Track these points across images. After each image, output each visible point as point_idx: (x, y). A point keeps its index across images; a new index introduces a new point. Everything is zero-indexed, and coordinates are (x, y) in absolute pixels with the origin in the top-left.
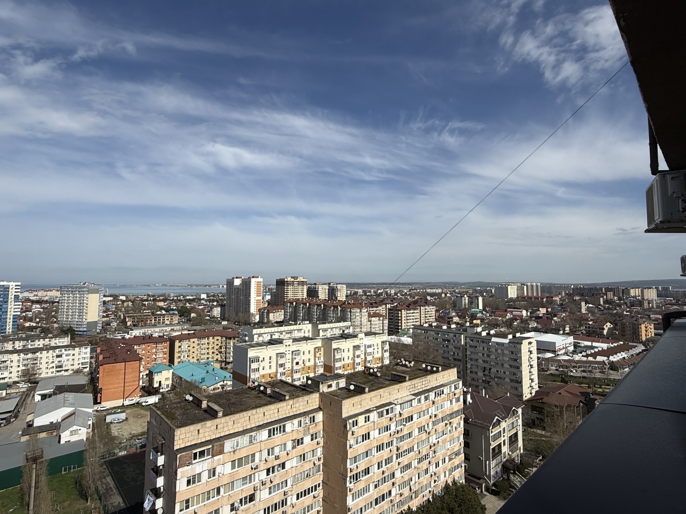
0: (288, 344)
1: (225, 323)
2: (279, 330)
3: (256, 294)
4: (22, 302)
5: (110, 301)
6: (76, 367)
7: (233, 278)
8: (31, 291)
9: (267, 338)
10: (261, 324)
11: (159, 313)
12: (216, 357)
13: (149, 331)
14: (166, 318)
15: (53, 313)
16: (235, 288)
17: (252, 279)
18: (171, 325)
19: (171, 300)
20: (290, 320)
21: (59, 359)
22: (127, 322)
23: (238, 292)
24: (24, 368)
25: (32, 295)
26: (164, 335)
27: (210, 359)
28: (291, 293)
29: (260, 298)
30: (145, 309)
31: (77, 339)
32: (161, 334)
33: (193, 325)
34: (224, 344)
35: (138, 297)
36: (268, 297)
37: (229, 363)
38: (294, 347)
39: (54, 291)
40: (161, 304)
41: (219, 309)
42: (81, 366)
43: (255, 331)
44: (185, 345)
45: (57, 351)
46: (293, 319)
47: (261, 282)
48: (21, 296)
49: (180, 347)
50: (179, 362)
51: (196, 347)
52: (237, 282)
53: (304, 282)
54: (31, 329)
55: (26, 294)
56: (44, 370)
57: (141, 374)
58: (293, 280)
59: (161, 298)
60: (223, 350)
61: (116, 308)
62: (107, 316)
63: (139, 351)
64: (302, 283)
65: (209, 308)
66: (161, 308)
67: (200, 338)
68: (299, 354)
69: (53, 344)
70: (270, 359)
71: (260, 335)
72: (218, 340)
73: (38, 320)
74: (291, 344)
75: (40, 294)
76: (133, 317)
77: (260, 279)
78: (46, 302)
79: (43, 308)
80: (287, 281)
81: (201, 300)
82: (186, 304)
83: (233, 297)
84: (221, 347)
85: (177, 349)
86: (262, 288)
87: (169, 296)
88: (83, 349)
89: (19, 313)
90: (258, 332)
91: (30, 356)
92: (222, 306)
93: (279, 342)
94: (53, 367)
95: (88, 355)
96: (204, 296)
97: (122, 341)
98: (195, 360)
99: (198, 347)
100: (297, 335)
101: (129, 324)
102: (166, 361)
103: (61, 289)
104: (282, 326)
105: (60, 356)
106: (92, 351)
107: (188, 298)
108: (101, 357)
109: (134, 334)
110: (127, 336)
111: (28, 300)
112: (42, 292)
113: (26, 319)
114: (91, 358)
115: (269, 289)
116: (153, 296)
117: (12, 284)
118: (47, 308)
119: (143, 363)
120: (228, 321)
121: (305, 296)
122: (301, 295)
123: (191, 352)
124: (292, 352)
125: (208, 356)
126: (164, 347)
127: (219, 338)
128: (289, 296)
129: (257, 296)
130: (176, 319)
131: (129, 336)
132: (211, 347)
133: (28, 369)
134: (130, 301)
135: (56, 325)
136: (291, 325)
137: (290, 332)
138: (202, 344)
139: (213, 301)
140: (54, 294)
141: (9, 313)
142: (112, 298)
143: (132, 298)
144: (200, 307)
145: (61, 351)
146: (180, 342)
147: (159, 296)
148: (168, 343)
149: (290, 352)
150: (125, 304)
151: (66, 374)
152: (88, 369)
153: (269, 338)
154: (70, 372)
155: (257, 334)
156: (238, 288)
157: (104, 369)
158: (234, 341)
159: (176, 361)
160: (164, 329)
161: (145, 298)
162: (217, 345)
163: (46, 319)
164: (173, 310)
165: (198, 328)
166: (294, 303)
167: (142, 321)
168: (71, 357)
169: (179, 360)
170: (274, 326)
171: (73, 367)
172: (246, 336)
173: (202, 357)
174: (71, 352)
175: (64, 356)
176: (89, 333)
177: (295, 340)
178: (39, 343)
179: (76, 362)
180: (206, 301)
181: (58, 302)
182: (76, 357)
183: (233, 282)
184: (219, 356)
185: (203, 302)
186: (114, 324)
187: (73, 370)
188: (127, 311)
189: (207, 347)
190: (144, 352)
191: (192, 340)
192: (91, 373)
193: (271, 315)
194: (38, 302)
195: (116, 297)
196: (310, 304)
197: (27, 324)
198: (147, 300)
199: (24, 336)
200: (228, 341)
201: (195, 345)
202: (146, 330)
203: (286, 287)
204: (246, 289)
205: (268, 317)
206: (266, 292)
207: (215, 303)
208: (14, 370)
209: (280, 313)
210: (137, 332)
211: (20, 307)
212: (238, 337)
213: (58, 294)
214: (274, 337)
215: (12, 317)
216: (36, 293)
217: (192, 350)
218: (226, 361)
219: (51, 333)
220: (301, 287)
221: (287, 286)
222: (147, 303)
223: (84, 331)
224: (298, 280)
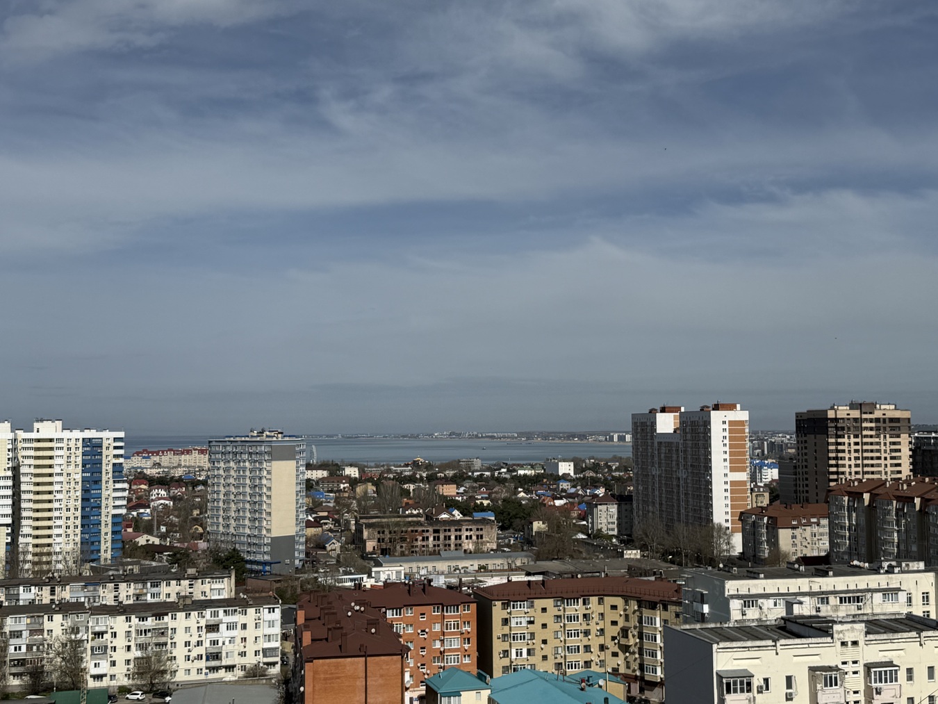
0: (849, 638)
1: (632, 554)
2: (816, 589)
3: (727, 464)
4: (130, 482)
5: (323, 479)
6: (250, 660)
7: (653, 412)
8: (146, 453)
9: (774, 612)
10: (750, 564)
11: (444, 516)
12: (612, 663)
13: (423, 569)
14: (465, 534)
15: (196, 512)
16: (660, 443)
17: (713, 413)
18: (478, 553)
19: (476, 480)
20: (853, 552)
21: (213, 636)
22: (364, 542)
23: (669, 458)
24: (139, 654)
25: (149, 463)
26: (461, 584)
27: (594, 668)
28: (853, 462)
29: (743, 476)
30: (407, 506)
31: (252, 583)
32: (454, 581)
33: (538, 557)
34: (634, 621)
35: (389, 471)
36: (772, 474)
37: (652, 685)
38: (874, 651)
39: (195, 454)
40: (449, 490)
41: (614, 509)
42: (261, 658)
43: (732, 587)
44: (519, 616)
45: (208, 613)
46: (863, 550)
47: (742, 423)
48: (127, 465)
49: (506, 622)
50: (506, 669)
51: (553, 626)
52: (666, 424)
53: (898, 420)
54: (151, 551)
55: (137, 462)
56: (181, 663)
57: (408, 695)
58: (855, 414)
59: (450, 473)
60: (632, 641)
61: (337, 500)
62: (317, 523)
63: (400, 628)
64: (893, 426)
65: (584, 507)
66: (450, 504)
67: (563, 598)
68: (893, 678)
69: (198, 596)
70: (789, 685)
71: (749, 600)
72: (614, 607)
73: (163, 529)
74: (861, 639)
75: (167, 460)
76: (380, 528)
77: (741, 415)
78: (179, 482)
79: (173, 498)
80: (836, 420)
81: (558, 478)
82: (516, 493)
83: (655, 471)
84: (625, 632)
85: (497, 630)
86: (748, 444)
87: (469, 468)
88: (265, 614)
89: (124, 511)
90: (744, 592)
91: (150, 622)
92: (623, 500)
93: (818, 628)
94: (200, 657)
95: (277, 630)
96: (565, 468)
97: (356, 594)
98: (549, 667)
99: (557, 626)
100: (879, 606)
101: (370, 546)
102: (469, 662)
103: (209, 446)
104: (824, 574)
105: (213, 628)
106: (287, 618)
107: (521, 472)
108: (307, 638)
109: (383, 577)
110: (368, 583)
111: (140, 477)
112: (170, 455)
113: (141, 526)
114: (285, 637)
115: (772, 445)
116: (428, 467)
117: (108, 436)
118: (181, 499)
119: (411, 662)
120: (643, 548)
121: (906, 470)
122: (889, 469)
123: (538, 641)
124: (868, 667)
125: (588, 657)
126: (463, 619)
127: (619, 601)
128: (847, 470)
129: (732, 470)
130: (491, 538)
131: (372, 581)
132: (594, 628)
133: (148, 658)
134: (370, 480)
135: (202, 545)
136: (857, 571)
137: (856, 597)
138: (570, 619)
139: (595, 483)
140: (197, 460)
141: (103, 511)
142: (325, 474)
143: (374, 472)
144: (558, 503)
145: (216, 614)
146: (506, 605)
147: (443, 467)
148: (474, 606)
149: (860, 668)
150: (359, 489)
151: (229, 677)
152: (278, 667)
153: (781, 612)
154: (239, 673)
155: (738, 597)
156: (669, 444)
157: (315, 673)
158: (666, 615)
159: (498, 663)
160: (461, 564)
161: (408, 472)
162: (614, 623)
163: (182, 528)
164: (482, 509)
165: (553, 566)
166: (866, 496)
167: (403, 540)
168: (238, 633)
169: (506, 662)
170: (796, 574)
171: (244, 661)
172: (703, 602)
173: (572, 657)
174: (238, 618)
175: (223, 627)
176: (276, 569)
177: (877, 626)
178: (169, 591)
179: (251, 648)
180: (574, 482)
181: (204, 483)
182: (250, 633)
183: (654, 424)
184: (620, 660)
185: (564, 485)
186: (335, 546)
187: (243, 668)
188: (364, 511)
189: (584, 627)
190: (410, 630)
191: (539, 603)
192: (286, 682)
193: (784, 535)
194: (163, 482)
195: (334, 469)
196: (925, 502)
197: (142, 540)
198: (411, 479)
199: (136, 570)
200: (647, 613)
201: (548, 618)
202: (414, 565)
203: (832, 440)
204: (696, 446)
205: (774, 541)
206: (763, 457)
207: (601, 492)
208: (120, 656)
209: (816, 529)
210: (390, 572)
211: (126, 494)
212: (679, 604)
213: (203, 461)
214: (797, 610)
215: (110, 520)
216: (157, 459)
217: (541, 634)
218: (642, 679)
219: (194, 565)
220: (889, 440)
221: (838, 436)
222: (412, 487)
223: (265, 563)
224: (877, 414)
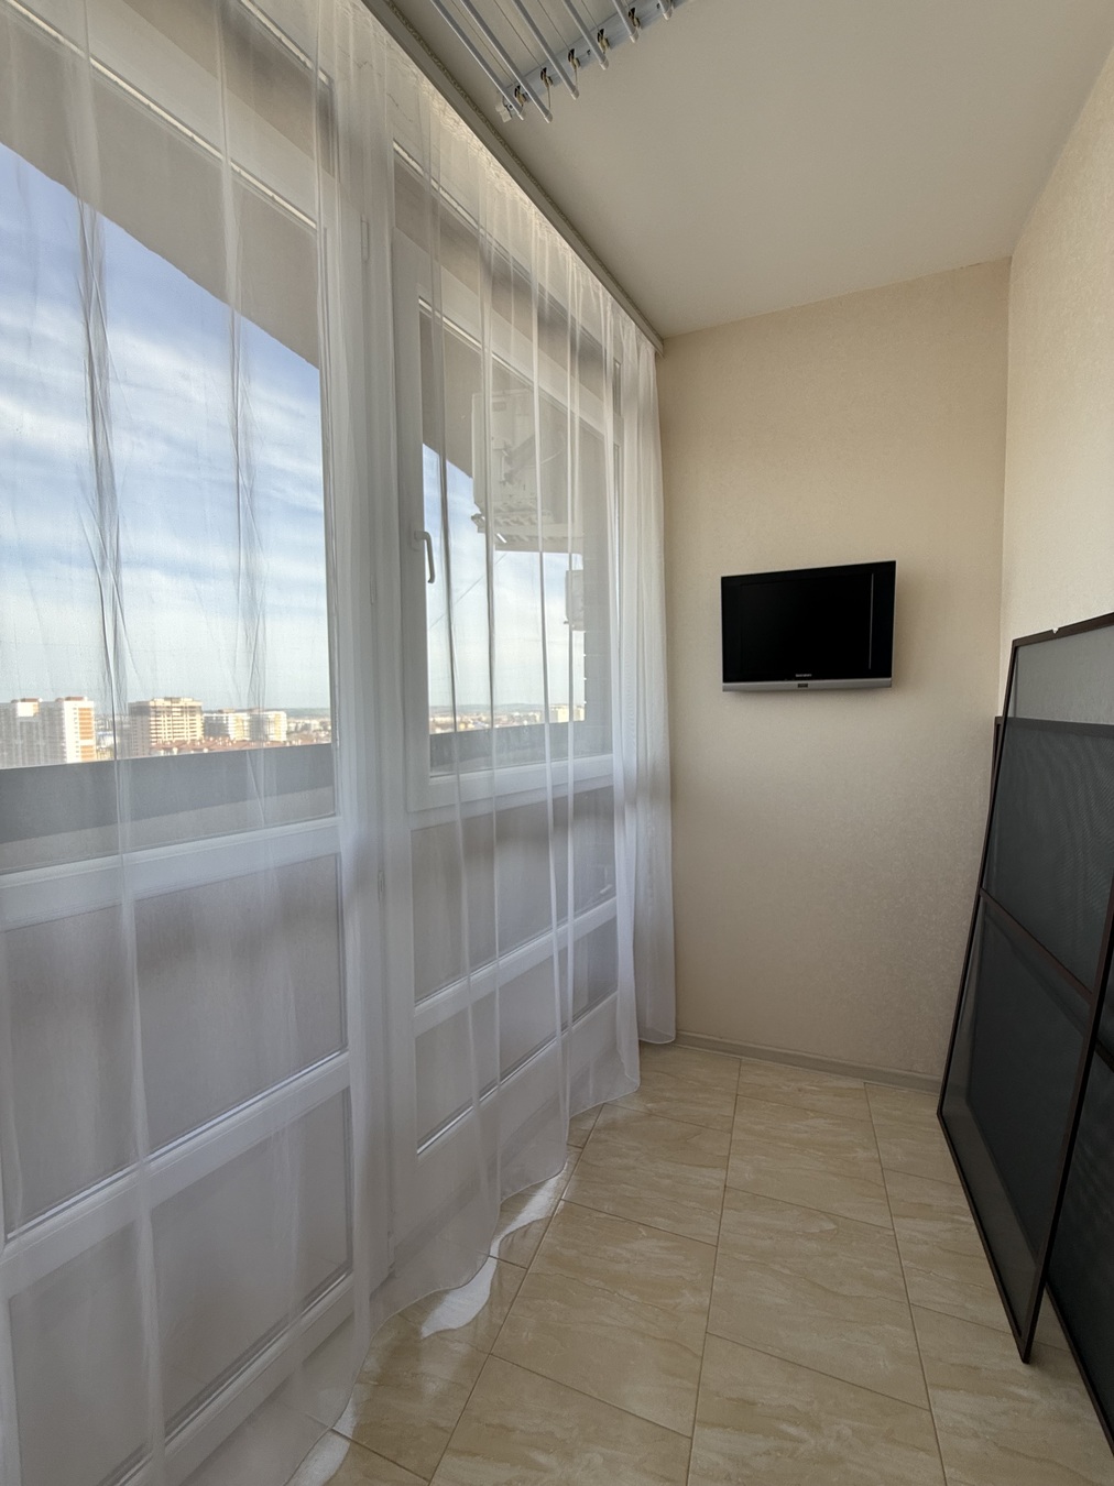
3: (79, 735)
7: (14, 701)
16: (22, 723)
17: (66, 703)
23: (30, 732)
28: (167, 731)
29: (92, 742)
36: (109, 741)
47: (89, 709)
52: (26, 710)
53: (194, 707)
58: (168, 703)
64: (192, 710)
77: (87, 703)
80: (155, 707)
86: (94, 722)
115: (111, 722)
121: (199, 734)
122: (189, 734)
128: (162, 735)
129: (82, 738)
156: (30, 724)
166: (175, 750)
183: (15, 710)
203: (152, 719)
204: (52, 724)
206: (105, 730)
220: (189, 718)
221: (156, 716)
224: (181, 704)
